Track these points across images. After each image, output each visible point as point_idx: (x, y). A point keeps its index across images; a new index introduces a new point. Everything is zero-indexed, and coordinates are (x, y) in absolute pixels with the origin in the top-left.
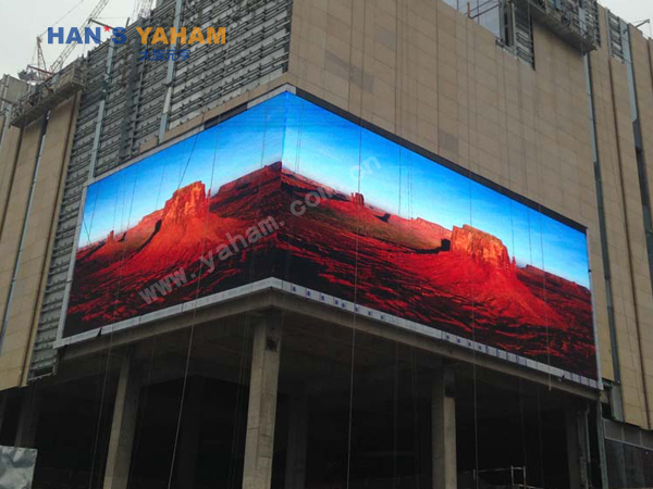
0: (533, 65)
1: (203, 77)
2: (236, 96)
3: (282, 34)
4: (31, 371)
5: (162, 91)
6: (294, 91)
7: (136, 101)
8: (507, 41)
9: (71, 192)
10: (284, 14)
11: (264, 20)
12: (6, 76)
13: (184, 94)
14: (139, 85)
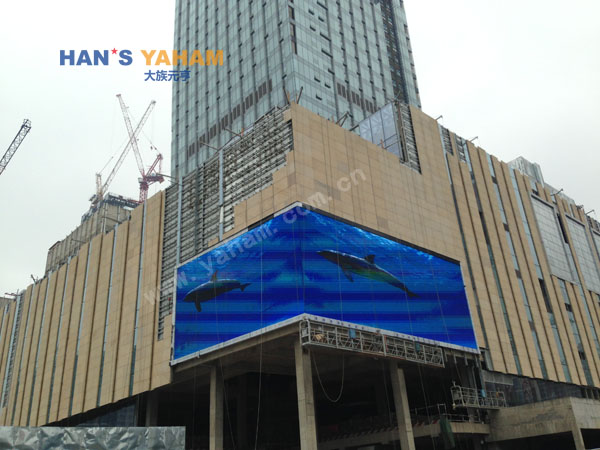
0: (420, 171)
8: (404, 159)
9: (166, 273)
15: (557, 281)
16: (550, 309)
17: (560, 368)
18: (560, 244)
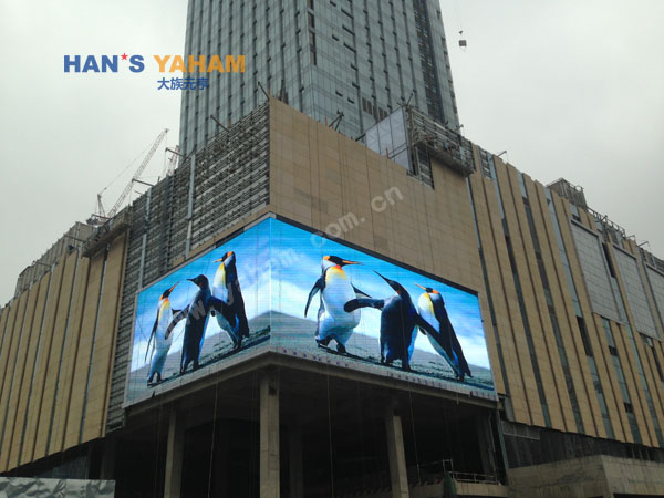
0: (433, 187)
1: (212, 212)
2: (236, 223)
3: (264, 179)
4: (107, 426)
5: (186, 224)
6: (274, 216)
7: (168, 232)
8: (414, 172)
9: (127, 298)
10: (265, 166)
11: (251, 171)
12: (77, 223)
13: (201, 225)
14: (169, 221)
15: (599, 321)
16: (589, 352)
17: (600, 422)
18: (606, 278)
